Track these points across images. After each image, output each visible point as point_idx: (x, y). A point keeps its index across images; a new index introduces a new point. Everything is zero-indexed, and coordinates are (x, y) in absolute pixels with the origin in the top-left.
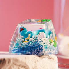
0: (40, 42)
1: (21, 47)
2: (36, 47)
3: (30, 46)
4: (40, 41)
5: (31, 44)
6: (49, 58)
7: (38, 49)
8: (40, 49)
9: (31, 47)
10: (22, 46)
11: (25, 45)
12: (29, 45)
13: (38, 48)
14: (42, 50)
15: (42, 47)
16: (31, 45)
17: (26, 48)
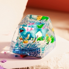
0: (38, 45)
1: (21, 48)
4: (38, 44)
7: (36, 52)
9: (30, 49)
13: (36, 51)
14: (40, 53)
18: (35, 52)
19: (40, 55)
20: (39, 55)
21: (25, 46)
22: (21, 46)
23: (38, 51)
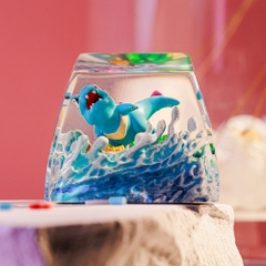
0: (186, 149)
1: (102, 172)
2: (170, 170)
3: (142, 168)
4: (185, 142)
5: (144, 156)
6: (213, 216)
7: (183, 180)
8: (189, 178)
9: (148, 170)
10: (106, 167)
11: (122, 162)
12: (140, 162)
13: (182, 174)
15: (196, 171)
16: (145, 161)
17: (125, 177)
18: (179, 179)
19: (204, 192)
20: (199, 190)
21: (124, 159)
22: (104, 161)
23: (192, 173)
